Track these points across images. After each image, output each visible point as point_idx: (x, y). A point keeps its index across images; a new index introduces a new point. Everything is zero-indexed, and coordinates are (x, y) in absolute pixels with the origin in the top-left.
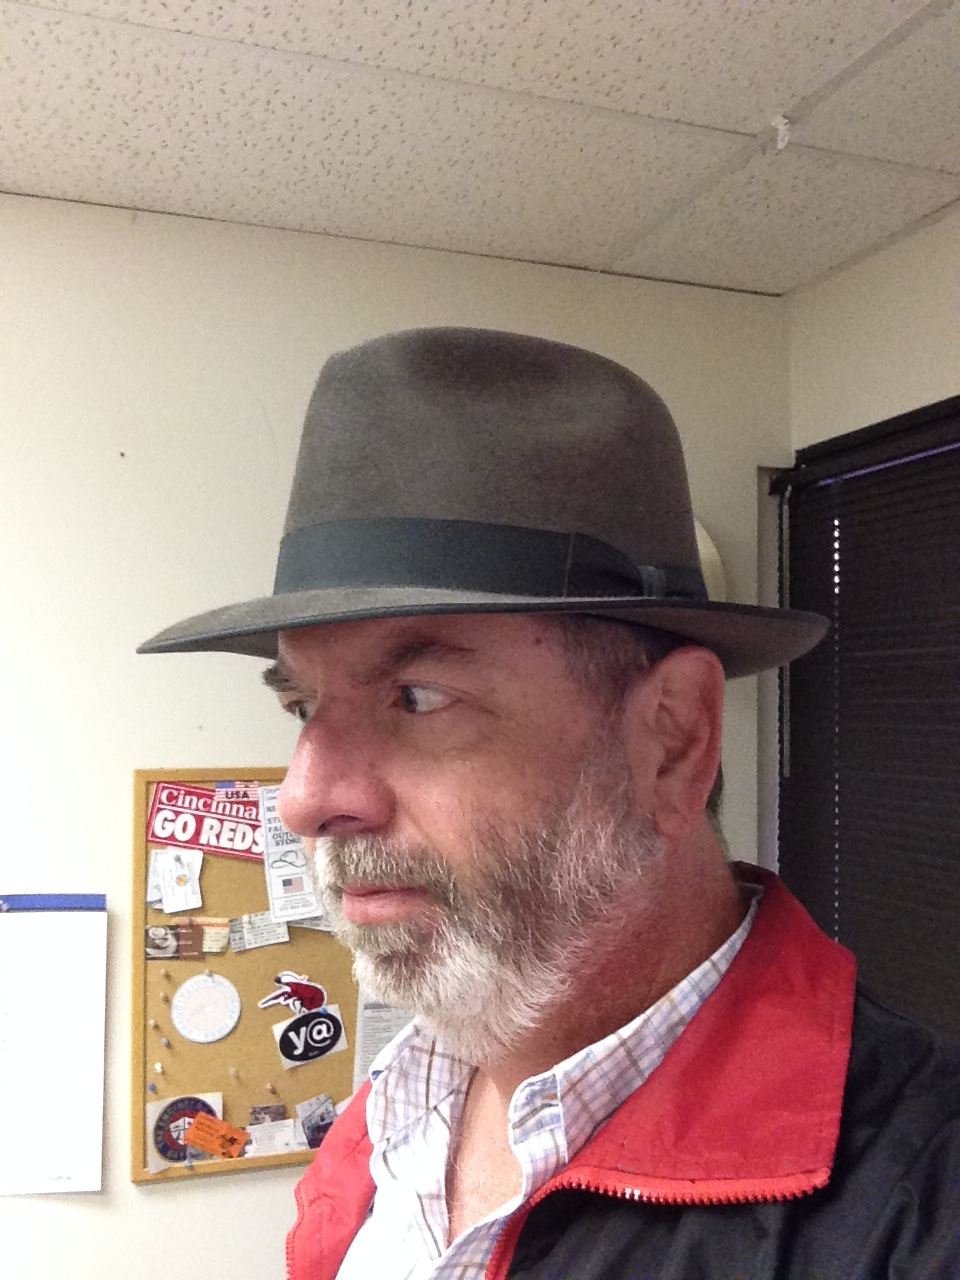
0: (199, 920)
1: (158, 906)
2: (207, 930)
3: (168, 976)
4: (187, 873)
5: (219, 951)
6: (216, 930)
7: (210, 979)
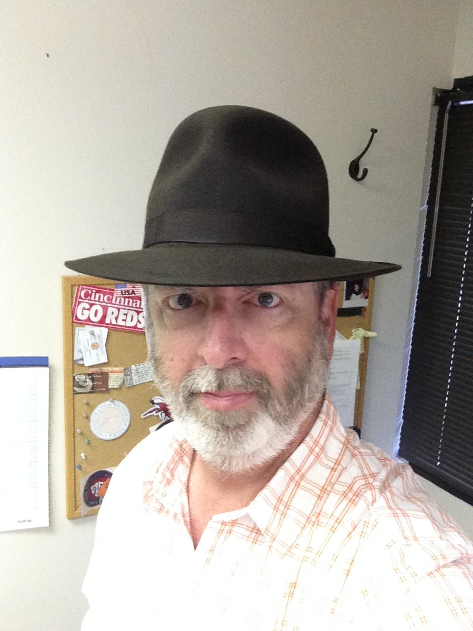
0: (105, 369)
1: (81, 362)
2: (111, 375)
3: (88, 404)
4: (98, 341)
5: (118, 387)
6: (116, 375)
7: (112, 404)
